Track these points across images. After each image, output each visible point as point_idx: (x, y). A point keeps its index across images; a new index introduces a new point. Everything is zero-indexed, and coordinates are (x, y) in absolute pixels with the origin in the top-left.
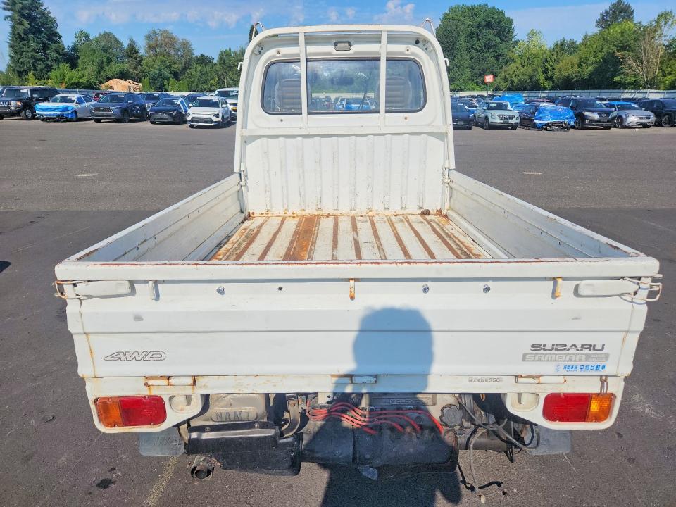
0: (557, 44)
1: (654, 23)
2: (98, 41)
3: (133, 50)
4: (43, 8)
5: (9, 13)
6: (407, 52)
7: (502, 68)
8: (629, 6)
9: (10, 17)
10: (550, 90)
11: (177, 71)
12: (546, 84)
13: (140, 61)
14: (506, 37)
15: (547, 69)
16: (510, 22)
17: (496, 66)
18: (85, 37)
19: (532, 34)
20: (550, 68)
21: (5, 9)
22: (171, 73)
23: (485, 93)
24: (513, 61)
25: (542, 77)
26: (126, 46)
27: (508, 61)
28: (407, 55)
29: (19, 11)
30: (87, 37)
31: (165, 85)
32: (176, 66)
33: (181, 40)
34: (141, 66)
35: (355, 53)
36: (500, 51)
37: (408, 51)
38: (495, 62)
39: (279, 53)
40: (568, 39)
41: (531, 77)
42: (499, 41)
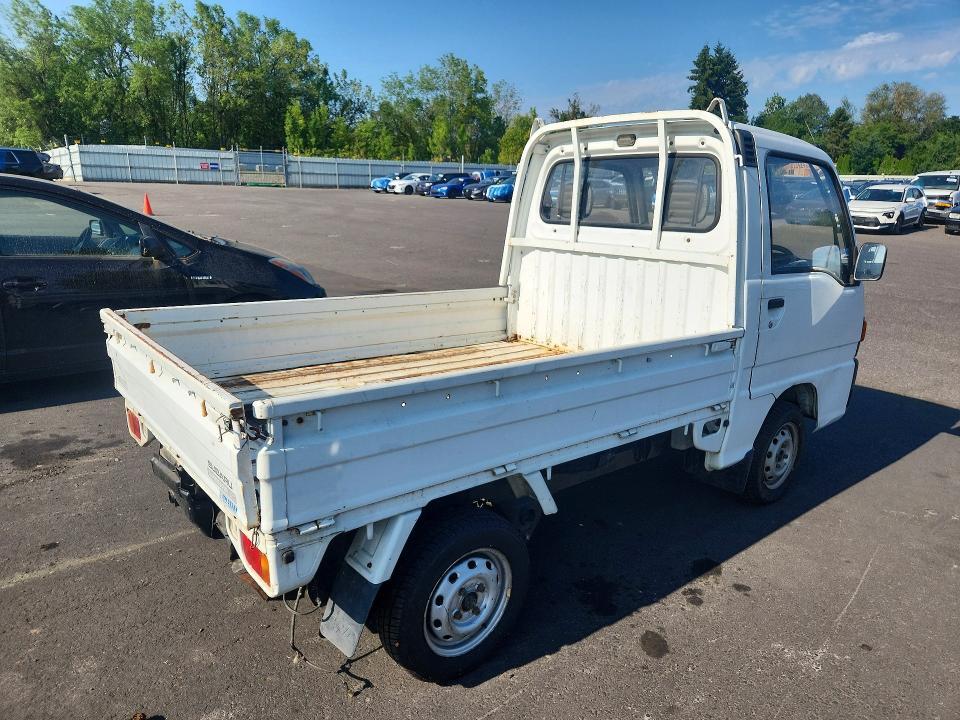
2: (794, 107)
3: (842, 115)
4: (735, 72)
5: (695, 83)
6: (701, 146)
9: (695, 87)
11: (905, 143)
13: (847, 132)
18: (779, 104)
21: (692, 78)
22: (893, 146)
26: (832, 112)
28: (702, 149)
29: (707, 80)
30: (781, 103)
31: (874, 166)
32: (905, 136)
33: (928, 95)
34: (847, 138)
35: (640, 149)
37: (703, 143)
39: (563, 151)
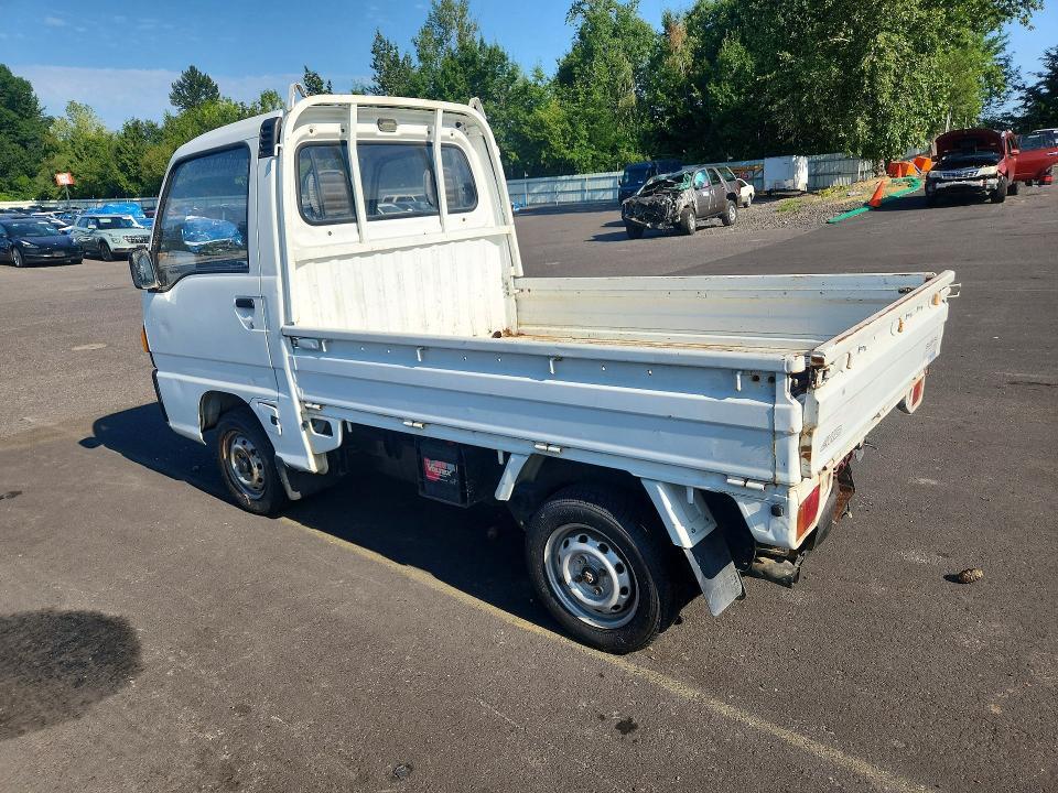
0: (128, 127)
1: (258, 105)
6: (451, 137)
7: (38, 161)
8: (209, 80)
10: (142, 197)
12: (132, 187)
14: (26, 110)
15: (125, 165)
16: (27, 86)
17: (26, 158)
19: (73, 108)
20: (129, 163)
23: (26, 205)
24: (57, 150)
25: (122, 177)
27: (48, 151)
28: (451, 140)
36: (23, 134)
37: (452, 135)
38: (23, 151)
39: (311, 131)
40: (142, 120)
41: (102, 177)
42: (15, 115)
